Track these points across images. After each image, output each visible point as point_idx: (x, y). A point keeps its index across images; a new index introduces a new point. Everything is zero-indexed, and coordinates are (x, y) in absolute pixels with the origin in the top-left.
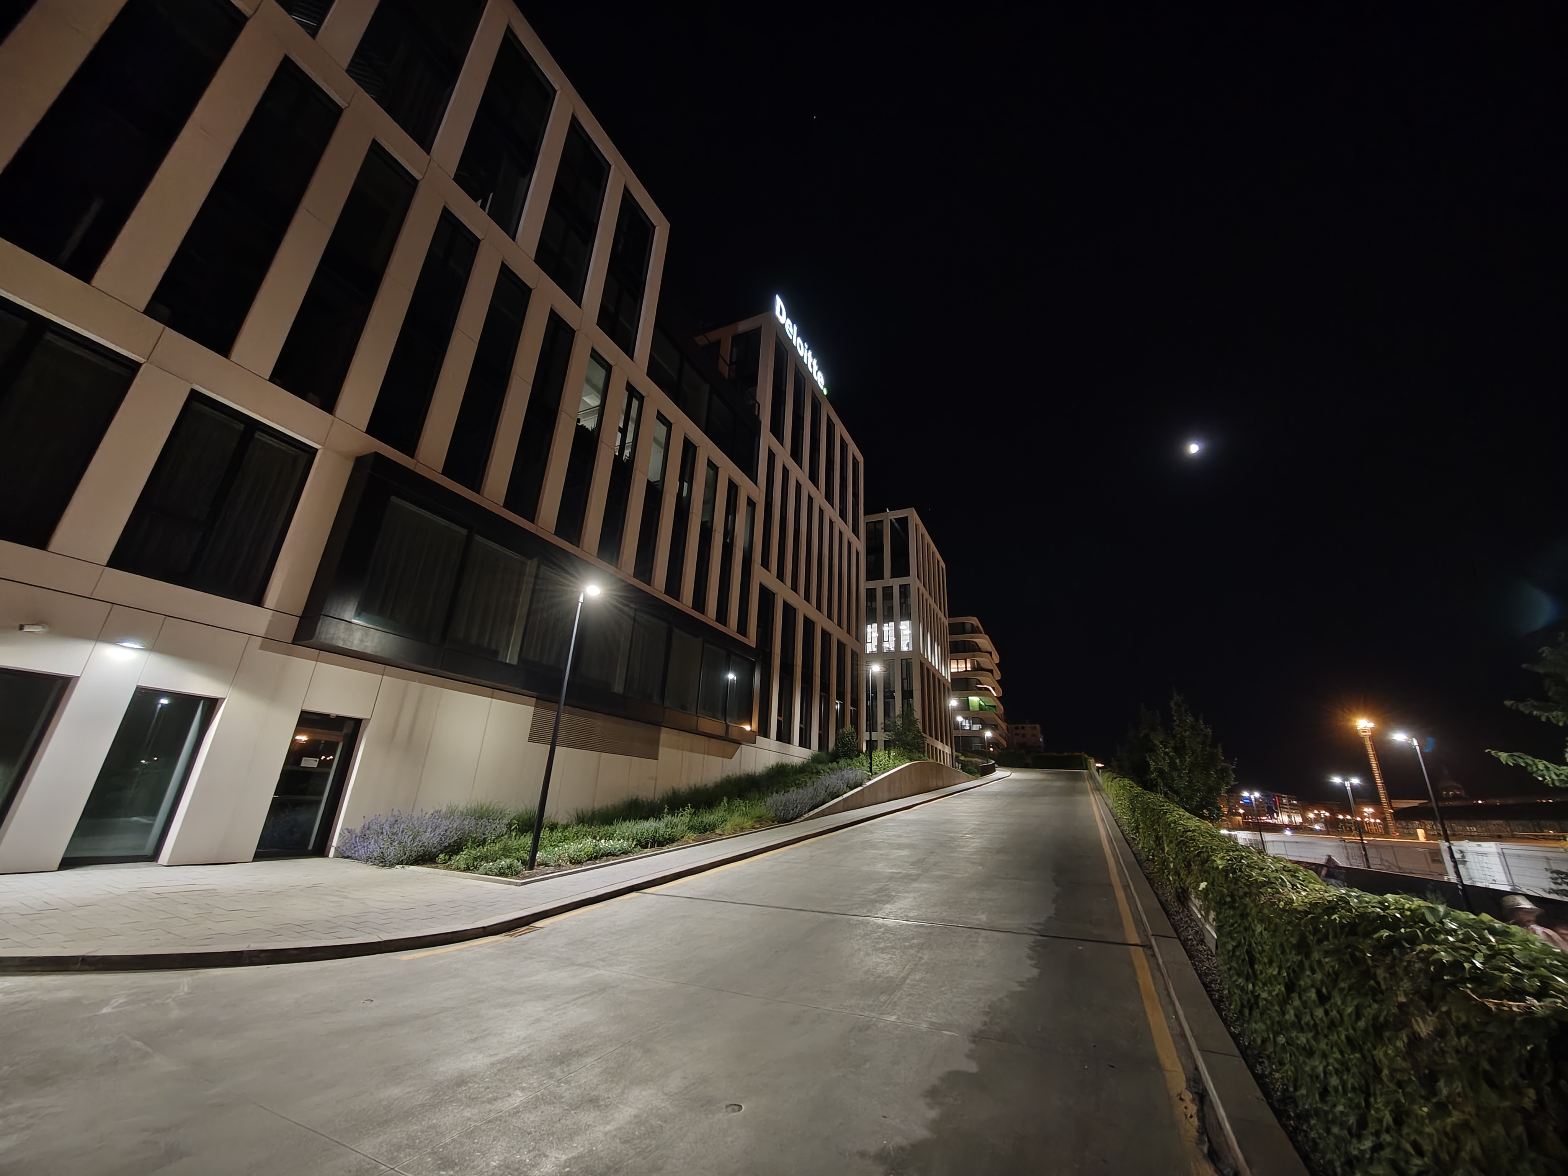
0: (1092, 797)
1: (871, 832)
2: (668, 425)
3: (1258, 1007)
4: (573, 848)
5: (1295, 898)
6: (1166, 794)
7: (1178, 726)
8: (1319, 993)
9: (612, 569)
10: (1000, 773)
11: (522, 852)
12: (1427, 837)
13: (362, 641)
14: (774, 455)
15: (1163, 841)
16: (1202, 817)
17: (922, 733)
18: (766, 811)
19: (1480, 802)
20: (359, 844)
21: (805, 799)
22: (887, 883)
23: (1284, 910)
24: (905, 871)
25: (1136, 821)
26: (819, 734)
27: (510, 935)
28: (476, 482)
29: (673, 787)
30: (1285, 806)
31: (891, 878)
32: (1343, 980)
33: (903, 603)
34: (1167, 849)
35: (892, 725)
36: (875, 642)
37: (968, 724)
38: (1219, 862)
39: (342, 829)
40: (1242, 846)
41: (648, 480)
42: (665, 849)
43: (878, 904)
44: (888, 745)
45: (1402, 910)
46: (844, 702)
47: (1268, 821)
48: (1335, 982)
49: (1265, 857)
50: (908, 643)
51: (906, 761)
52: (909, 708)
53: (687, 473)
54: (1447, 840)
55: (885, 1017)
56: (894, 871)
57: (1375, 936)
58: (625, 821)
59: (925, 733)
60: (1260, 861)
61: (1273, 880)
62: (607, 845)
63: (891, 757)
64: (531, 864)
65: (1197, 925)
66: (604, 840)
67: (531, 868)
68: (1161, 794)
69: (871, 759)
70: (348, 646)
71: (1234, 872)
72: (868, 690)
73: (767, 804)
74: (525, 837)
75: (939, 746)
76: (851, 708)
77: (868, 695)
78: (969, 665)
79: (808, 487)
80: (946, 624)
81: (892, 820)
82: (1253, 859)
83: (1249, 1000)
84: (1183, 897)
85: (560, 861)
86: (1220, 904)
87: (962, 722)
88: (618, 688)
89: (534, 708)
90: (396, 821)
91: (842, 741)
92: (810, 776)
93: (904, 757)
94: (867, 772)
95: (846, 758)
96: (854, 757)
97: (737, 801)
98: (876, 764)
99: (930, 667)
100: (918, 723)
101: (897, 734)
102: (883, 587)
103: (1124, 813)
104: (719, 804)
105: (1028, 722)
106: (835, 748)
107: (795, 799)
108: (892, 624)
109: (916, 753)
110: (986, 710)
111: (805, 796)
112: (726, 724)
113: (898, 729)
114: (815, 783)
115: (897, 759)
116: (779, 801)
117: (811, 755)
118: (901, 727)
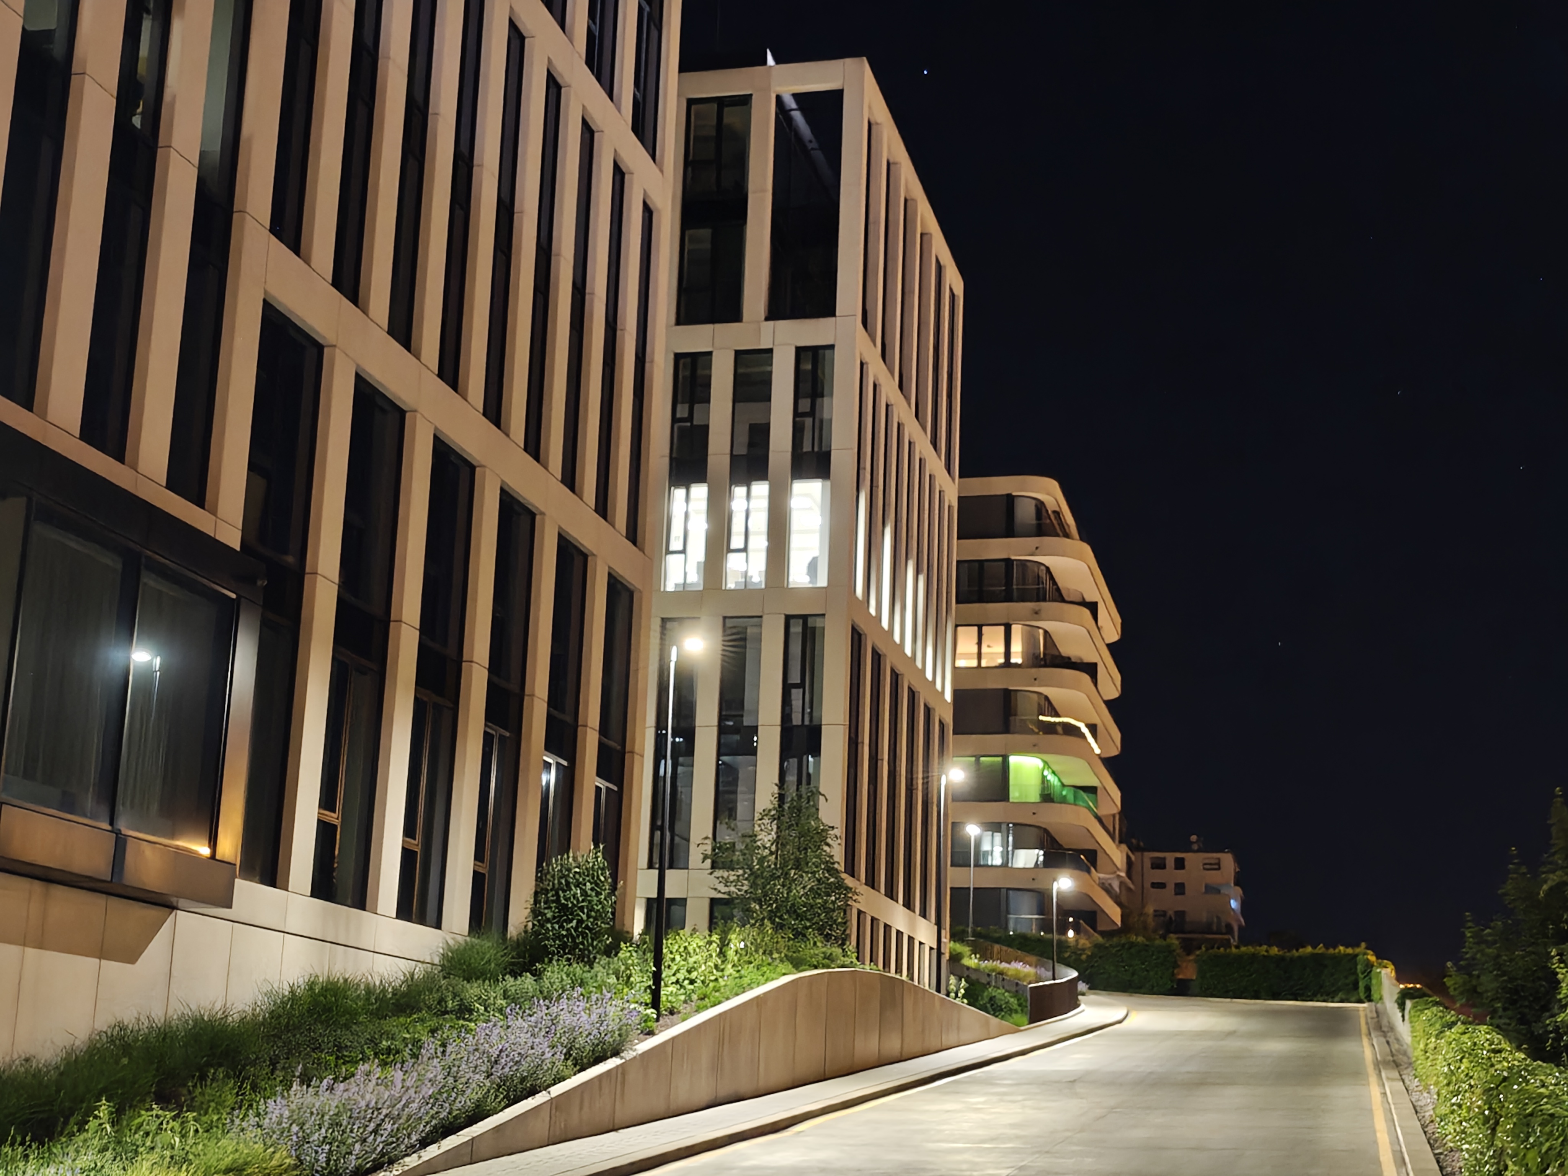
0: (1375, 1091)
10: (1092, 1013)
17: (844, 876)
18: (259, 1147)
21: (408, 1103)
26: (476, 874)
33: (804, 416)
35: (740, 846)
36: (697, 551)
37: (998, 850)
44: (721, 915)
46: (572, 759)
50: (814, 559)
51: (782, 968)
52: (803, 788)
59: (851, 872)
63: (731, 954)
69: (658, 960)
72: (661, 723)
75: (899, 918)
76: (601, 783)
77: (660, 740)
78: (1017, 647)
80: (952, 497)
87: (979, 841)
91: (558, 901)
92: (433, 1023)
93: (776, 955)
94: (641, 1009)
95: (568, 960)
96: (598, 956)
97: (150, 1113)
98: (674, 979)
99: (882, 648)
100: (829, 841)
101: (754, 877)
102: (738, 353)
103: (1463, 1132)
104: (82, 1126)
105: (1195, 847)
106: (530, 924)
107: (373, 1104)
108: (761, 489)
109: (819, 944)
110: (1063, 800)
111: (412, 1092)
112: (118, 833)
113: (762, 860)
114: (449, 1049)
115: (751, 963)
116: (312, 1113)
117: (441, 951)
118: (771, 853)
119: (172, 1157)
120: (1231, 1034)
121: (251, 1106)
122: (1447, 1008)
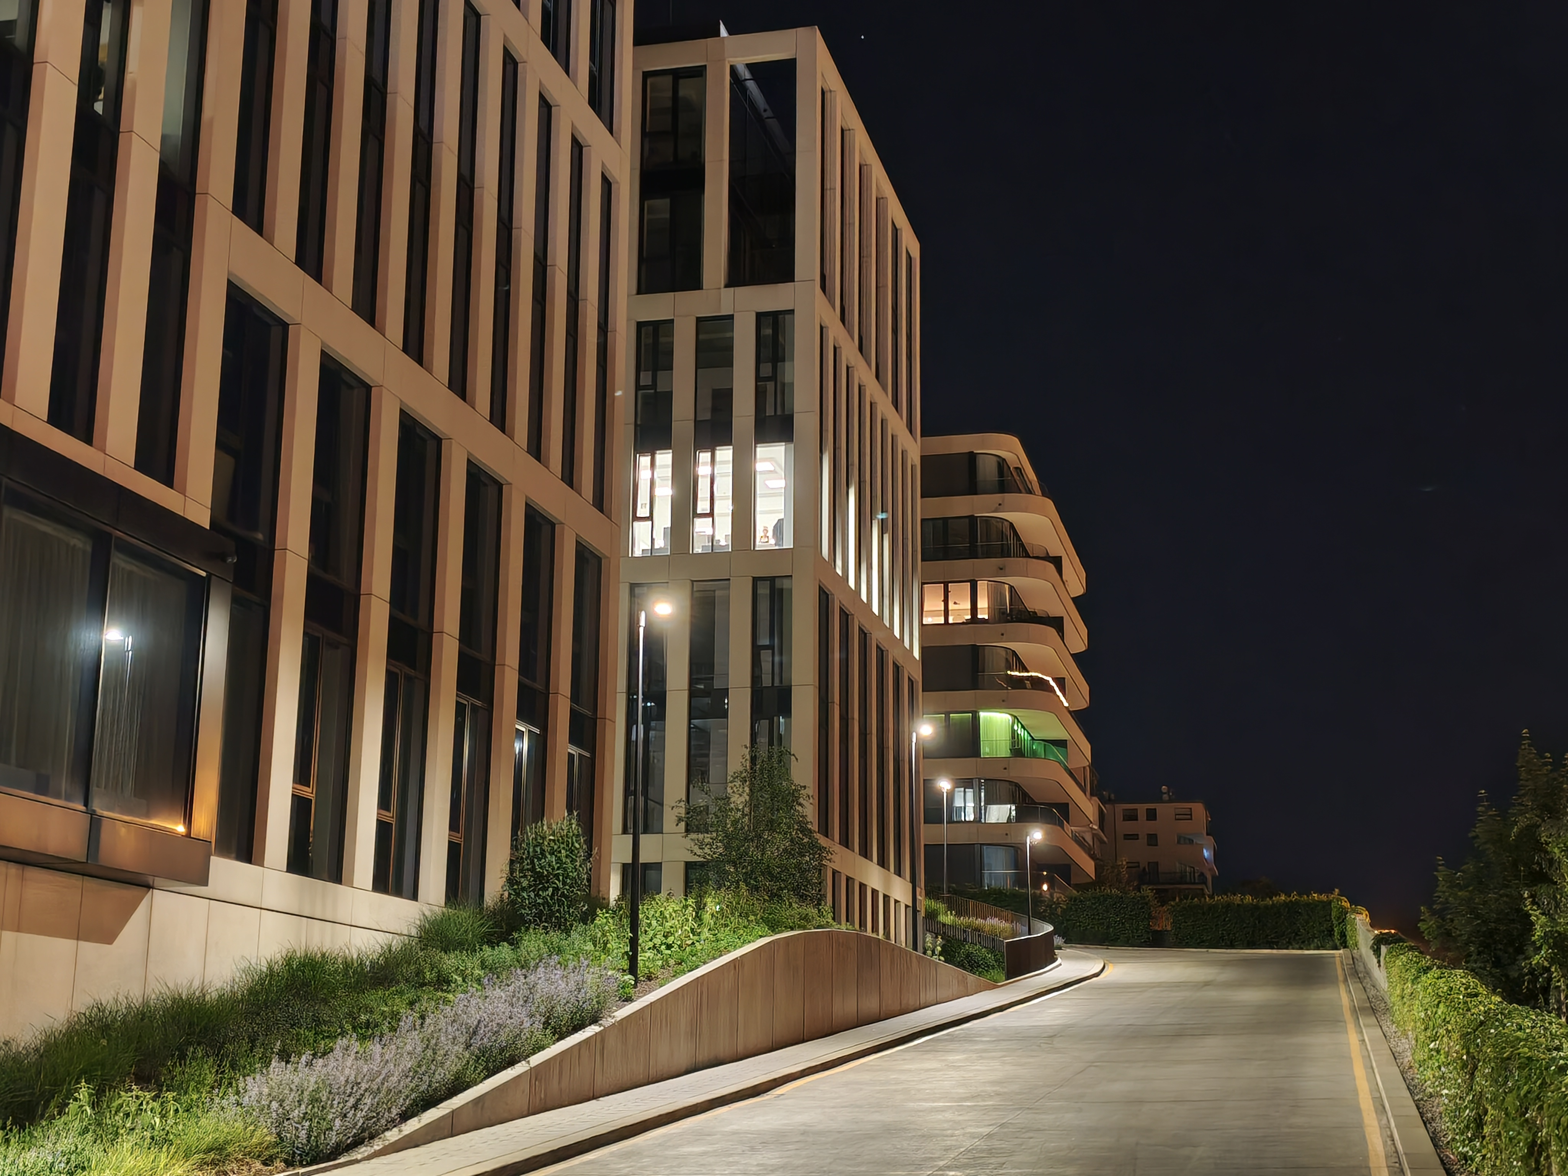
0: (1353, 1038)
10: (1068, 965)
17: (818, 836)
18: (239, 1125)
21: (387, 1077)
25: (1477, 1100)
26: (451, 844)
33: (766, 380)
35: (713, 809)
36: (664, 518)
37: (970, 805)
44: (697, 878)
46: (544, 728)
50: (780, 521)
51: (758, 930)
52: (775, 747)
59: (825, 833)
63: (707, 917)
69: (634, 926)
72: (631, 690)
73: (245, 1100)
75: (874, 877)
76: (573, 750)
77: (631, 704)
78: (983, 603)
80: (914, 456)
81: (699, 1135)
87: (951, 796)
91: (533, 869)
92: (410, 995)
93: (752, 918)
94: (619, 975)
95: (545, 928)
96: (575, 924)
97: (130, 1094)
98: (651, 944)
99: (850, 608)
100: (801, 800)
101: (729, 839)
102: (699, 320)
103: (1442, 1077)
104: (60, 1109)
105: (1165, 797)
106: (506, 894)
107: (352, 1078)
108: (725, 454)
109: (795, 905)
110: (1034, 754)
111: (391, 1066)
112: (92, 814)
113: (735, 822)
114: (428, 1021)
115: (726, 926)
116: (291, 1090)
117: (418, 922)
118: (744, 815)
119: (152, 1138)
120: (1207, 984)
121: (230, 1084)
122: (1421, 952)
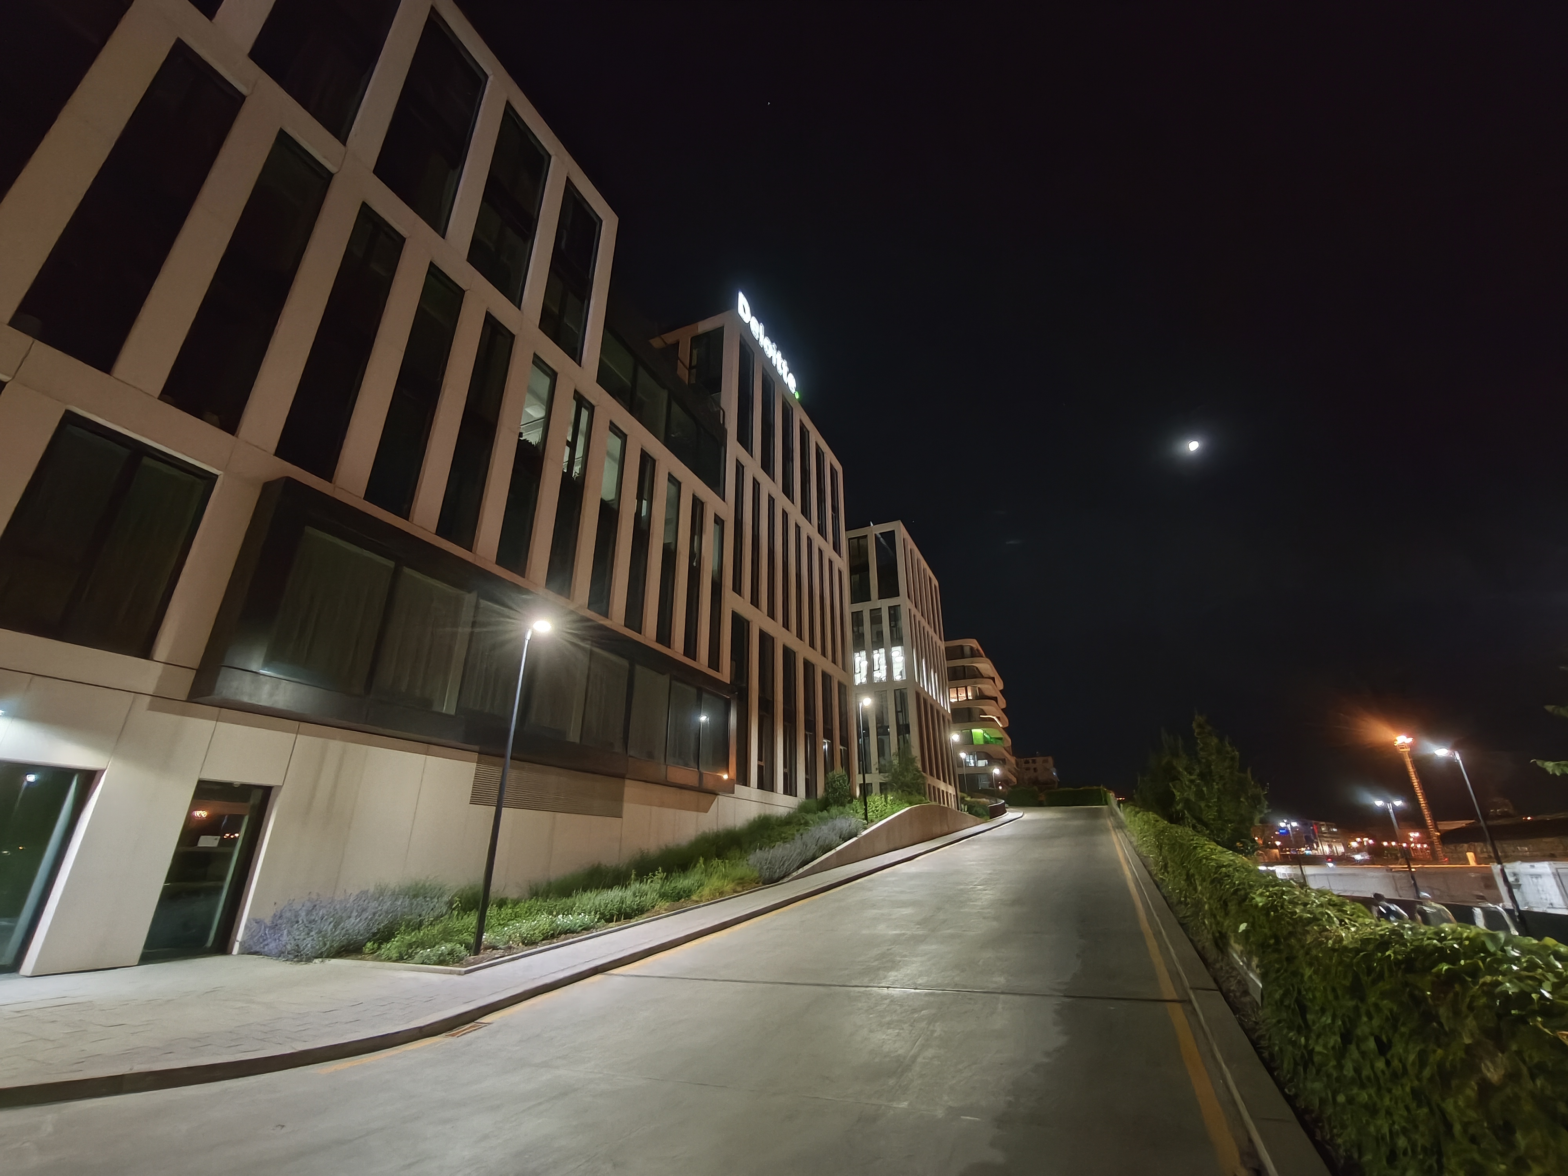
0: (1114, 836)
1: (870, 890)
2: (623, 437)
3: (1313, 1063)
4: (525, 926)
5: (1344, 935)
6: (1194, 827)
7: (1201, 749)
8: (1378, 1040)
9: (562, 600)
10: (1011, 814)
11: (465, 934)
12: (1478, 860)
13: (271, 695)
14: (743, 467)
15: (1194, 880)
16: (1236, 850)
17: (922, 773)
18: (748, 871)
19: (1529, 818)
20: (268, 937)
21: (792, 855)
22: (890, 947)
23: (1333, 950)
24: (909, 933)
25: (1164, 859)
26: (806, 779)
27: (453, 1035)
28: (404, 508)
29: (640, 849)
30: (1325, 835)
31: (896, 940)
32: (1404, 1024)
33: (893, 627)
34: (1199, 888)
35: (887, 765)
36: (864, 672)
37: (972, 761)
38: (1258, 899)
39: (248, 920)
40: (1282, 880)
41: (602, 500)
42: (633, 922)
43: (881, 972)
44: (884, 788)
45: (1460, 940)
46: (832, 741)
47: (1307, 852)
48: (1395, 1028)
49: (1308, 891)
50: (901, 672)
51: (906, 805)
52: (906, 745)
53: (645, 490)
54: (1500, 863)
55: (895, 1105)
56: (898, 932)
57: (1435, 970)
58: (585, 891)
59: (925, 772)
60: (1303, 896)
61: (1319, 916)
62: (565, 921)
63: (888, 801)
64: (476, 948)
65: (1239, 974)
66: (561, 916)
67: (477, 952)
68: (1190, 827)
69: (866, 804)
70: (254, 701)
71: (1276, 911)
72: (858, 727)
73: (749, 863)
74: (468, 916)
75: (942, 786)
76: (842, 748)
77: (858, 731)
78: (970, 694)
79: (782, 501)
80: (943, 648)
81: (892, 874)
82: (1295, 894)
83: (1303, 1056)
84: (1221, 942)
85: (511, 942)
86: (1263, 947)
87: (965, 759)
88: (574, 736)
89: (476, 764)
90: (315, 906)
91: (832, 786)
92: (797, 828)
93: (903, 801)
94: (862, 821)
95: (838, 805)
96: (846, 804)
97: (715, 861)
98: (871, 810)
99: (927, 698)
100: (916, 762)
101: (893, 775)
102: (871, 610)
103: (1150, 851)
104: (695, 866)
105: (1038, 755)
106: (824, 794)
107: (781, 855)
108: (882, 650)
109: (917, 797)
110: (992, 743)
111: (793, 851)
112: (700, 772)
113: (895, 769)
114: (803, 836)
115: (895, 804)
116: (763, 859)
117: (798, 804)
118: (898, 767)
119: (722, 875)
121: (745, 857)
122: (1135, 806)
